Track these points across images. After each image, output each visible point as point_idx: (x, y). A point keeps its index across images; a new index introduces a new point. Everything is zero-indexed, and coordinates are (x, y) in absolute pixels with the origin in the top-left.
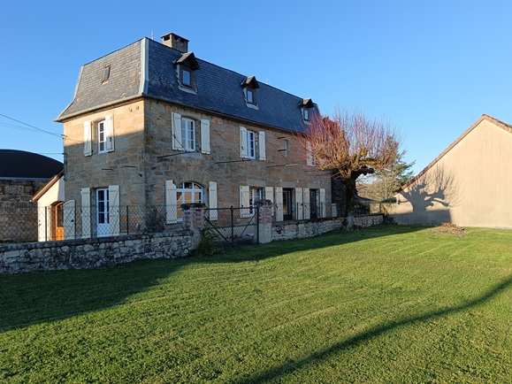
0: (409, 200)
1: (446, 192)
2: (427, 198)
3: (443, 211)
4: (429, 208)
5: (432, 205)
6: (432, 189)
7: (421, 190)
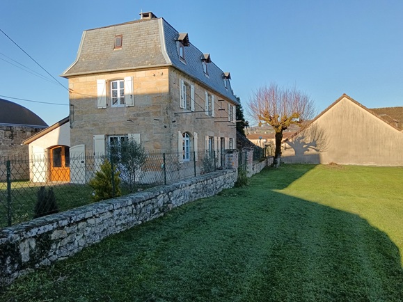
0: (292, 147)
1: (318, 142)
2: (305, 146)
3: (315, 155)
4: (306, 152)
5: (308, 150)
6: (308, 140)
7: (301, 141)
